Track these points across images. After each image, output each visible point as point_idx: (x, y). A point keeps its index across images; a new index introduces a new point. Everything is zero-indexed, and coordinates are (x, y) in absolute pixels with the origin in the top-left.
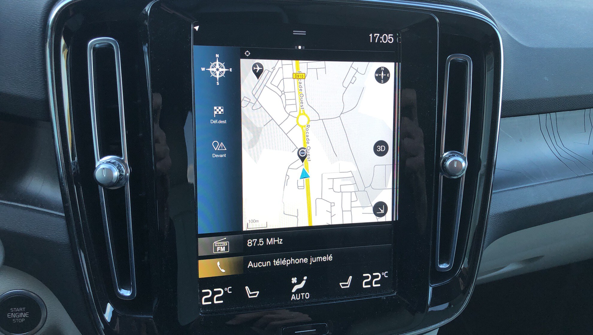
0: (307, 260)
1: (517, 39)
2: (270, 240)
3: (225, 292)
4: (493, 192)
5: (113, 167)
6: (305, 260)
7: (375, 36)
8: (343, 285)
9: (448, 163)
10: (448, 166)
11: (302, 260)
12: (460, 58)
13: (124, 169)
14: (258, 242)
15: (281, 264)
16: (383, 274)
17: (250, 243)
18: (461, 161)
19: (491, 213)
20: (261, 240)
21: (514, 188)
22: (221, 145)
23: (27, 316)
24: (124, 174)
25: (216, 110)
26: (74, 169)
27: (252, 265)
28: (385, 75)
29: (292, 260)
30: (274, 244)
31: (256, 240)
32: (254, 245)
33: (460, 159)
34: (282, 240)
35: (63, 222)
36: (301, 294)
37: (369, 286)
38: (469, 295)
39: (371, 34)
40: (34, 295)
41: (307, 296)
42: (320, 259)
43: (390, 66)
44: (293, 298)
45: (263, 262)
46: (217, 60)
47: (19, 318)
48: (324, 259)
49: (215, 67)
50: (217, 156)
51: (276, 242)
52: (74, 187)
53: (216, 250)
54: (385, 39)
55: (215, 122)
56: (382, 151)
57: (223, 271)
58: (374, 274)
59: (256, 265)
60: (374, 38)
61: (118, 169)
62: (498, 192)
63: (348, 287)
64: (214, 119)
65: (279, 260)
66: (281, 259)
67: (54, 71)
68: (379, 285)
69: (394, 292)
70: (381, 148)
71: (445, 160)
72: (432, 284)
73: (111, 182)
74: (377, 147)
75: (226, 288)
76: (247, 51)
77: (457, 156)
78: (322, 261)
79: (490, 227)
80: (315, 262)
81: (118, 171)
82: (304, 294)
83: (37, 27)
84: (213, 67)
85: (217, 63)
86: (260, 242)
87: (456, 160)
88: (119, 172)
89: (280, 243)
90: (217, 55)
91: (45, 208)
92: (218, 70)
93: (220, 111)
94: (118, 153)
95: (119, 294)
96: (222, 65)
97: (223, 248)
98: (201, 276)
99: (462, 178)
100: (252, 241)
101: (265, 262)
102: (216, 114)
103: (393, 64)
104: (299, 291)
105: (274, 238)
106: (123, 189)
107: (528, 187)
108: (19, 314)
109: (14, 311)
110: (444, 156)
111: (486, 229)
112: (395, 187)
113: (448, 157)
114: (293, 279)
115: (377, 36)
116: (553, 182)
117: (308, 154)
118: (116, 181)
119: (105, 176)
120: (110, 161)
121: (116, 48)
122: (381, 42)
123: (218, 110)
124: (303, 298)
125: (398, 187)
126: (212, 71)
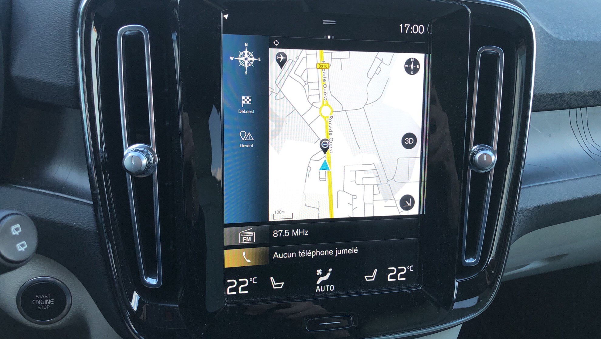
0: (332, 252)
1: (549, 31)
2: (295, 231)
3: (250, 283)
4: (522, 187)
5: (142, 155)
6: (330, 252)
7: (405, 26)
8: (368, 278)
9: (478, 156)
10: (477, 160)
11: (327, 252)
12: (492, 50)
13: (152, 157)
14: (283, 233)
15: (306, 256)
16: (408, 268)
17: (275, 234)
18: (491, 155)
19: (519, 208)
20: (287, 231)
21: (542, 183)
22: (249, 136)
23: (52, 302)
24: (152, 162)
25: (244, 100)
26: (102, 157)
27: (277, 256)
28: (415, 66)
29: (317, 252)
30: (300, 235)
31: (282, 231)
32: (280, 236)
33: (490, 153)
34: (307, 231)
35: (91, 209)
36: (326, 286)
37: (394, 280)
38: (496, 290)
39: (402, 25)
40: (58, 282)
41: (332, 288)
42: (346, 251)
43: (420, 57)
44: (318, 290)
45: (288, 254)
46: (246, 50)
47: (44, 305)
48: (349, 251)
49: (244, 56)
50: (244, 146)
51: (302, 234)
52: (102, 175)
53: (241, 240)
54: (415, 30)
55: (243, 112)
56: (410, 143)
57: (249, 261)
58: (399, 268)
59: (281, 256)
60: (404, 29)
61: (147, 158)
62: (526, 187)
63: (373, 280)
64: (242, 109)
65: (304, 252)
66: (306, 250)
67: (84, 58)
68: (404, 279)
69: (419, 285)
70: (409, 141)
71: (474, 154)
72: (457, 279)
73: (140, 170)
74: (406, 139)
75: (252, 279)
76: (276, 41)
77: (487, 149)
78: (347, 253)
79: (518, 222)
80: (340, 254)
81: (146, 159)
82: (329, 286)
83: (68, 13)
84: (241, 57)
85: (246, 52)
86: (286, 233)
87: (486, 154)
88: (148, 160)
89: (306, 235)
90: (245, 44)
91: (73, 196)
92: (246, 59)
93: (248, 101)
94: (147, 141)
95: (145, 282)
96: (251, 54)
97: (249, 238)
98: (226, 266)
99: (491, 172)
100: (278, 231)
101: (291, 253)
102: (243, 104)
103: (423, 55)
104: (323, 283)
105: (300, 230)
106: (151, 177)
107: (557, 182)
108: (44, 301)
109: (39, 297)
110: (472, 150)
111: (514, 224)
112: (423, 180)
113: (477, 151)
114: (318, 271)
115: (407, 26)
116: (583, 178)
117: (330, 145)
118: (144, 170)
119: (133, 164)
120: (138, 149)
121: (146, 35)
122: (411, 32)
123: (246, 100)
124: (327, 290)
125: (426, 180)
126: (241, 60)
